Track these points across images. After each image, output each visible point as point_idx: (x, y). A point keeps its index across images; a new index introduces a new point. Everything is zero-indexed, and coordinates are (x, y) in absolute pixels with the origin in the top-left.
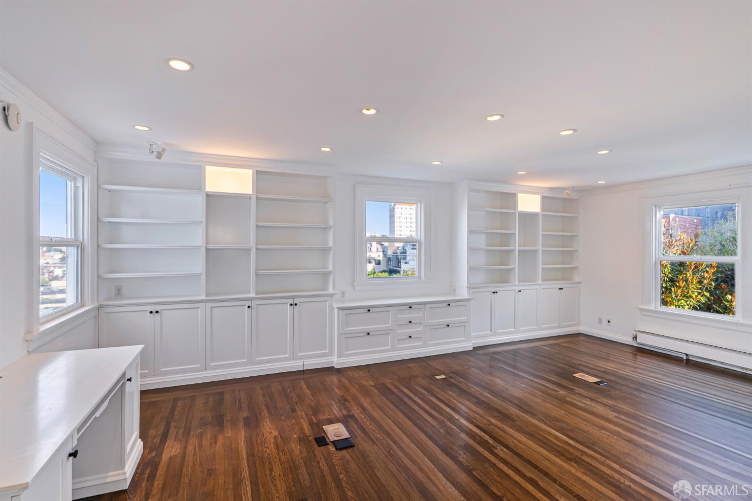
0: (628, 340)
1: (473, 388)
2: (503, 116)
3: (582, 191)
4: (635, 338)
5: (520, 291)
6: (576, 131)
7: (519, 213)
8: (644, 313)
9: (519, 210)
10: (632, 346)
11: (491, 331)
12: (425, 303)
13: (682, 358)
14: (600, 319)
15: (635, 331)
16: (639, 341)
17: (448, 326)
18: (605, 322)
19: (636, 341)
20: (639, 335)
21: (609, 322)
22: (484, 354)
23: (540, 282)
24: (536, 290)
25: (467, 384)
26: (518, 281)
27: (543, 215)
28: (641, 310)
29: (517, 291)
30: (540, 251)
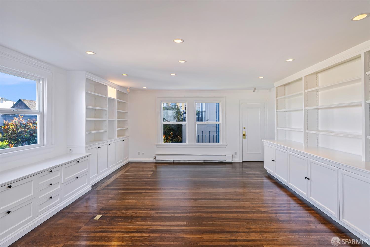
0: (152, 160)
1: (128, 212)
2: (183, 41)
3: (133, 90)
4: (155, 158)
5: (110, 145)
6: (186, 61)
7: (109, 98)
8: (157, 147)
9: (108, 96)
10: (153, 162)
11: (97, 173)
12: (62, 165)
13: (172, 162)
14: (139, 153)
15: (155, 155)
16: (157, 159)
17: (78, 178)
18: (141, 154)
19: (156, 159)
20: (157, 157)
21: (143, 153)
22: (103, 189)
23: (117, 138)
24: (115, 143)
25: (121, 212)
26: (109, 139)
27: (117, 100)
28: (156, 145)
29: (108, 145)
30: (116, 120)
